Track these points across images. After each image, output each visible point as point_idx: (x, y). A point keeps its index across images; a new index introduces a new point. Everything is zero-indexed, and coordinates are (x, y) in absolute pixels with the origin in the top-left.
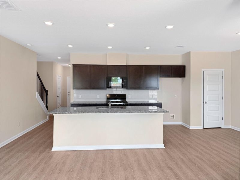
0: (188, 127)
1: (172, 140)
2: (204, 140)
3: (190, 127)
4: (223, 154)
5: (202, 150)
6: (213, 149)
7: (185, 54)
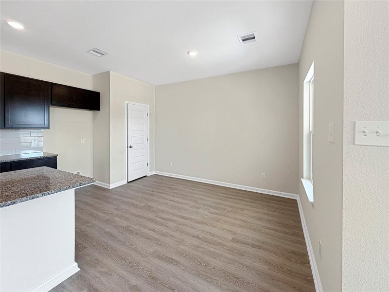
0: (106, 186)
1: (87, 229)
2: (141, 204)
3: (109, 187)
4: (183, 225)
5: (154, 230)
6: (164, 219)
7: (100, 74)
